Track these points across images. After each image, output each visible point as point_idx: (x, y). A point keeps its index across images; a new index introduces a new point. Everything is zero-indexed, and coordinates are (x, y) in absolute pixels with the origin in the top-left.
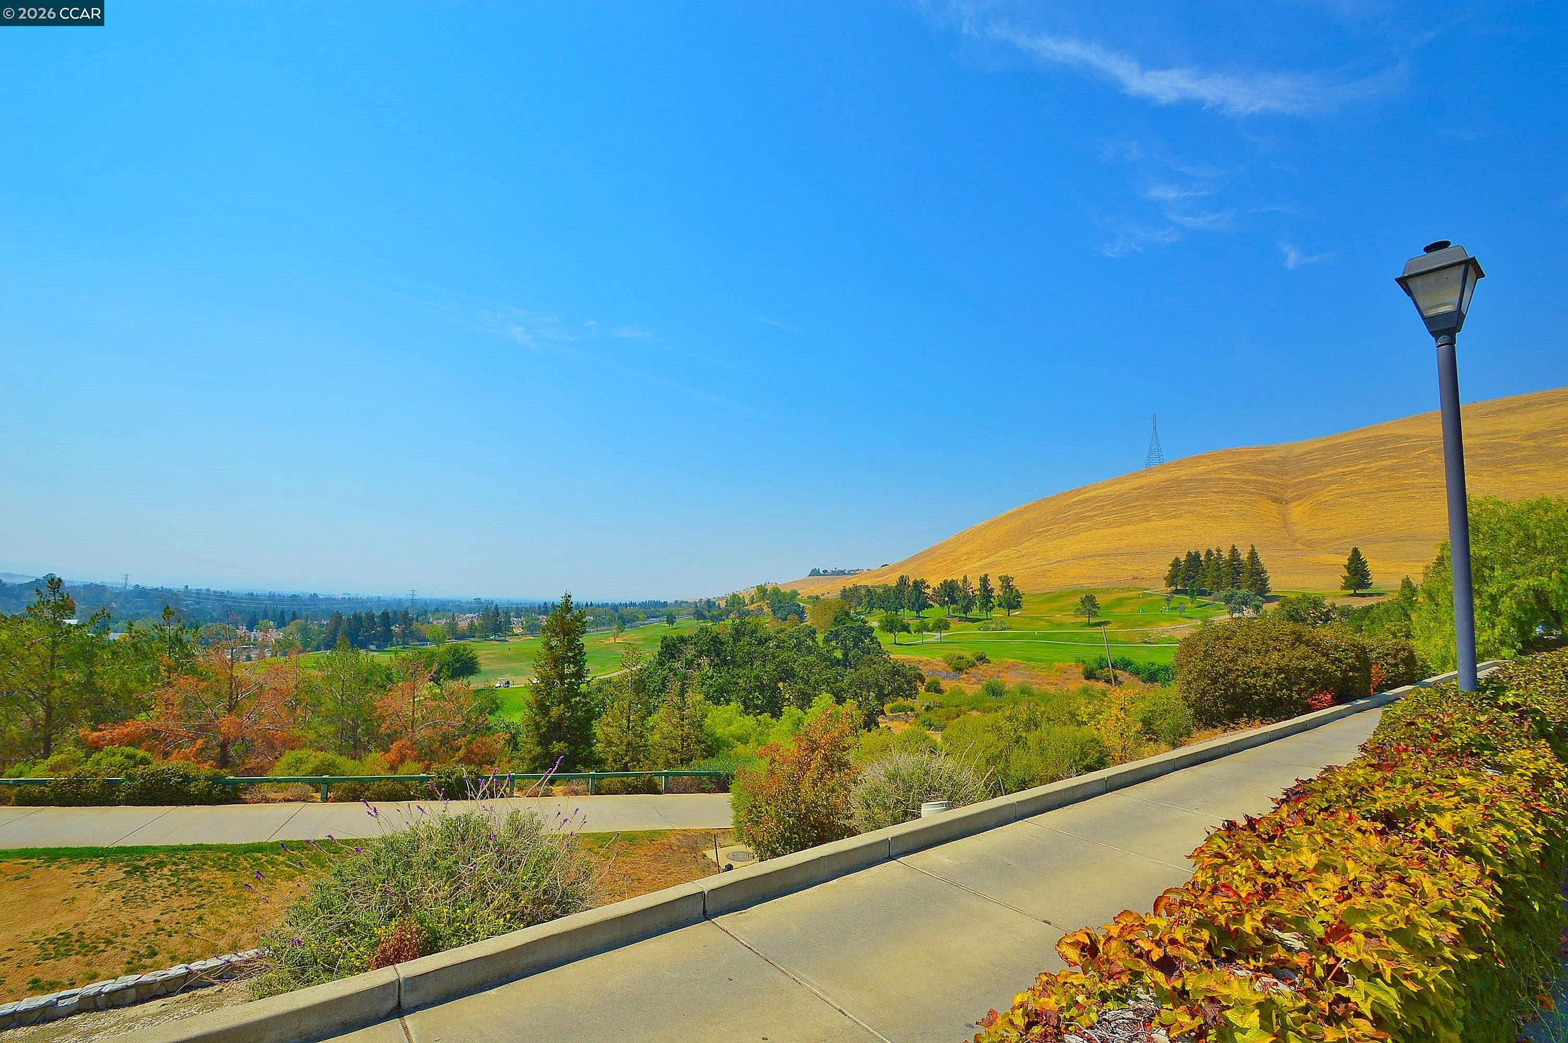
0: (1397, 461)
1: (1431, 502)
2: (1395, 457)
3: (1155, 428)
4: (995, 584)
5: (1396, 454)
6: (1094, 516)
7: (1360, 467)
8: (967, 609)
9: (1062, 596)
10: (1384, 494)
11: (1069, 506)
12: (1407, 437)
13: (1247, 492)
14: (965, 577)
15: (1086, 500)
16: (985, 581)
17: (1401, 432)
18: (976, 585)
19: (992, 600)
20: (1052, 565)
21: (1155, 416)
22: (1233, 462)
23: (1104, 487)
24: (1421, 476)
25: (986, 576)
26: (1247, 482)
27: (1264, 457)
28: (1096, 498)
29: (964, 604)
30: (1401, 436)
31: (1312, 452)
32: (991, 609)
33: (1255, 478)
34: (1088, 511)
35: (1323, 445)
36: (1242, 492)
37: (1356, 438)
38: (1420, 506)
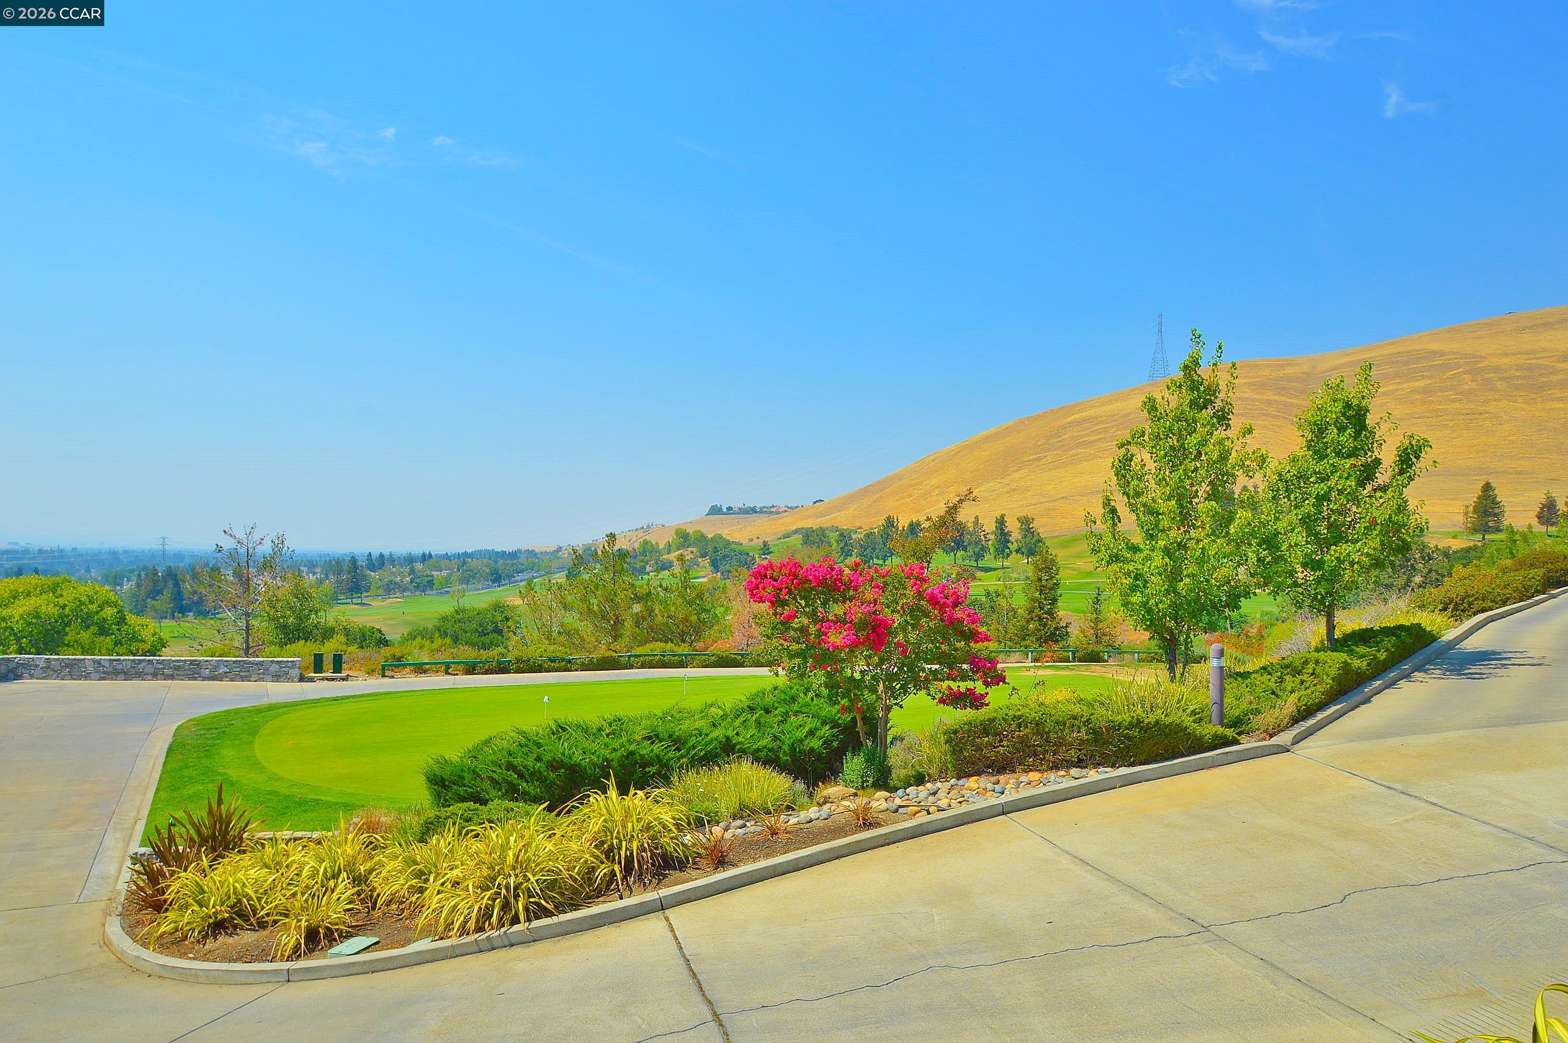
0: (1430, 382)
1: (1466, 432)
2: (1429, 378)
3: (1160, 331)
4: (1013, 527)
5: (1429, 374)
6: (1095, 441)
7: (1391, 388)
8: (979, 556)
9: (1076, 540)
10: (1418, 421)
11: (1063, 428)
12: (1442, 354)
13: (1268, 415)
14: (977, 518)
15: (1084, 420)
16: (1001, 522)
17: (1434, 347)
18: (990, 526)
19: (1009, 545)
20: (1056, 503)
21: (1160, 316)
22: (1250, 377)
23: (1103, 404)
24: (1454, 400)
25: (1003, 516)
26: (1269, 403)
27: (1286, 372)
28: (1096, 418)
29: (977, 550)
30: (1435, 353)
31: (1338, 368)
32: (1008, 555)
33: (1276, 398)
34: (1088, 435)
35: (1349, 360)
36: (1264, 415)
37: (1386, 352)
38: (1454, 435)
